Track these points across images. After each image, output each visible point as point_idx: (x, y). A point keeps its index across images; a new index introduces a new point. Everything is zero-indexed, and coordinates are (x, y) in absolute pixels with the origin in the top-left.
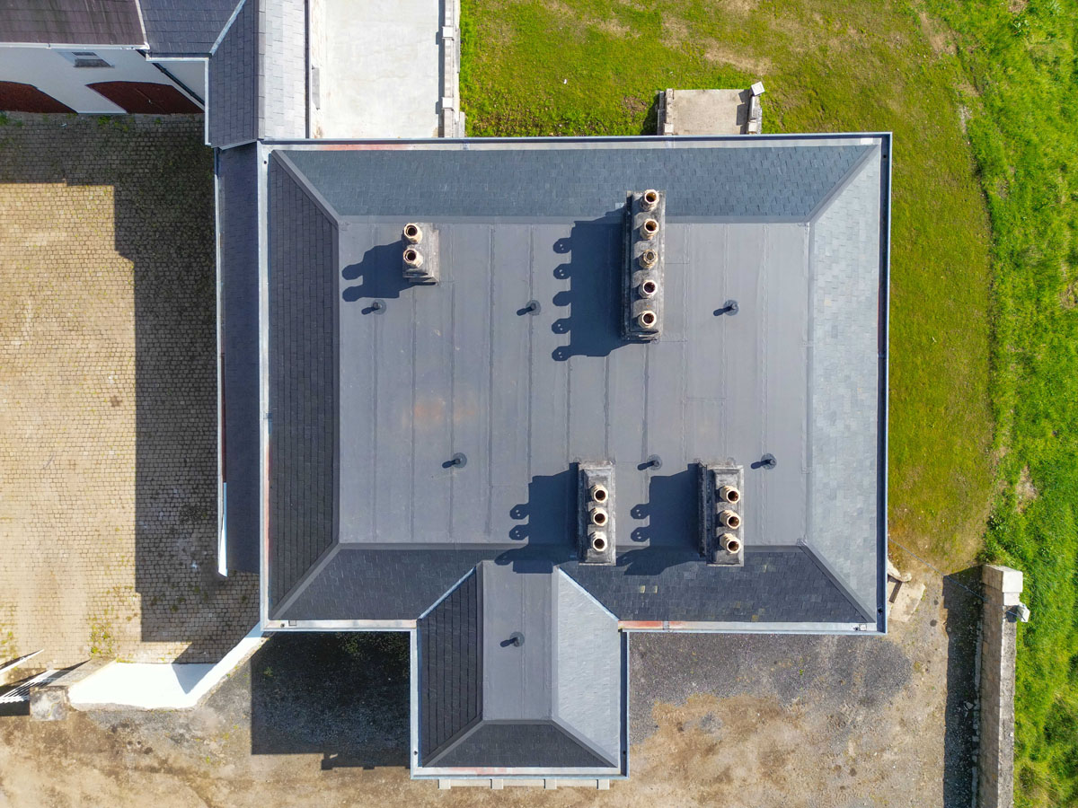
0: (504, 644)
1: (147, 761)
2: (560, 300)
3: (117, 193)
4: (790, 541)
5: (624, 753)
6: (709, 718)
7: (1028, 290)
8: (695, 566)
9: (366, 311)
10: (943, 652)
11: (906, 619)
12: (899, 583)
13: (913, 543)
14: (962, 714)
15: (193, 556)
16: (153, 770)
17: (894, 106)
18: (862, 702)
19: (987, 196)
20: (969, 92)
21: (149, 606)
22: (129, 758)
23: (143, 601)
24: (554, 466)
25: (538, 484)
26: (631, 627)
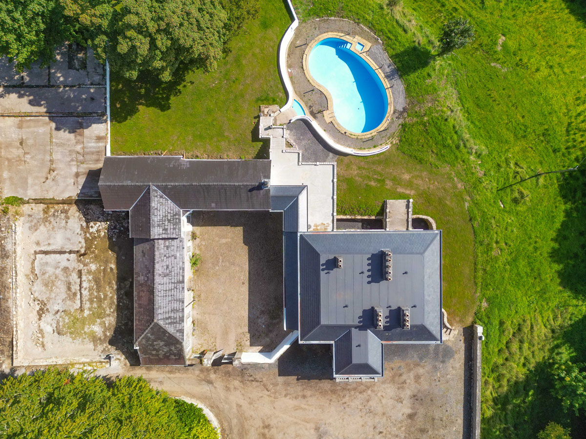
0: (357, 346)
1: (251, 378)
2: (369, 271)
3: (244, 229)
4: (420, 324)
5: (382, 371)
6: (400, 367)
7: (484, 251)
8: (399, 329)
9: (326, 273)
10: (463, 348)
11: (453, 339)
12: (451, 330)
13: (455, 319)
14: (468, 365)
15: (263, 323)
16: (252, 381)
17: (448, 203)
18: (441, 362)
19: (473, 226)
20: (468, 198)
21: (252, 337)
22: (246, 378)
23: (250, 336)
24: (368, 307)
25: (364, 311)
26: (384, 342)
